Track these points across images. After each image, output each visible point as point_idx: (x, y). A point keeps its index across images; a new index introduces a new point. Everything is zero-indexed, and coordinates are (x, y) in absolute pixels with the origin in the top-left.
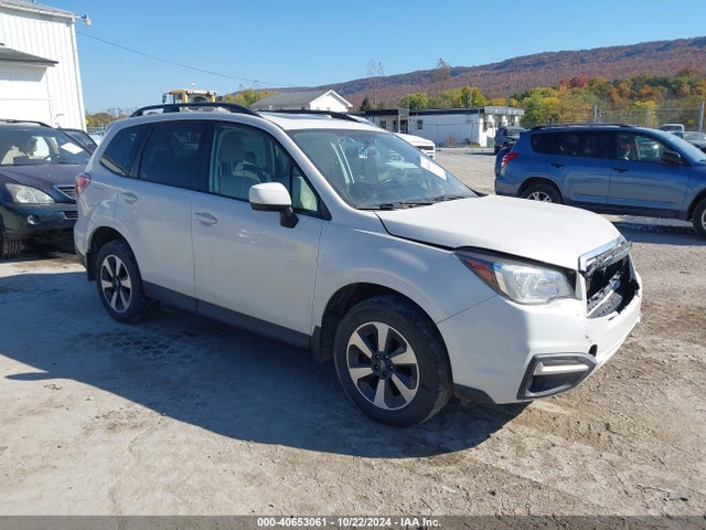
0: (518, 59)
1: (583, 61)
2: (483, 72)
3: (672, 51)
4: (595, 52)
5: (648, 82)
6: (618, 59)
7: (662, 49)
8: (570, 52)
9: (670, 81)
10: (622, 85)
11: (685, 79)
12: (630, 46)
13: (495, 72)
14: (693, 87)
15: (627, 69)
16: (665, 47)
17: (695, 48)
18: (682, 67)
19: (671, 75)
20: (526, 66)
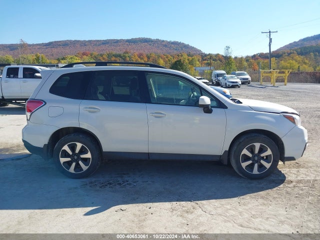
0: (55, 42)
1: (86, 45)
2: (38, 47)
3: (120, 44)
4: (90, 41)
5: (113, 55)
6: (99, 45)
7: (116, 42)
8: (79, 41)
9: (122, 55)
10: (104, 56)
11: (127, 55)
12: (103, 40)
13: (45, 47)
14: (130, 58)
15: (104, 49)
16: (117, 42)
17: (127, 43)
18: (124, 51)
19: (121, 53)
20: (60, 45)
